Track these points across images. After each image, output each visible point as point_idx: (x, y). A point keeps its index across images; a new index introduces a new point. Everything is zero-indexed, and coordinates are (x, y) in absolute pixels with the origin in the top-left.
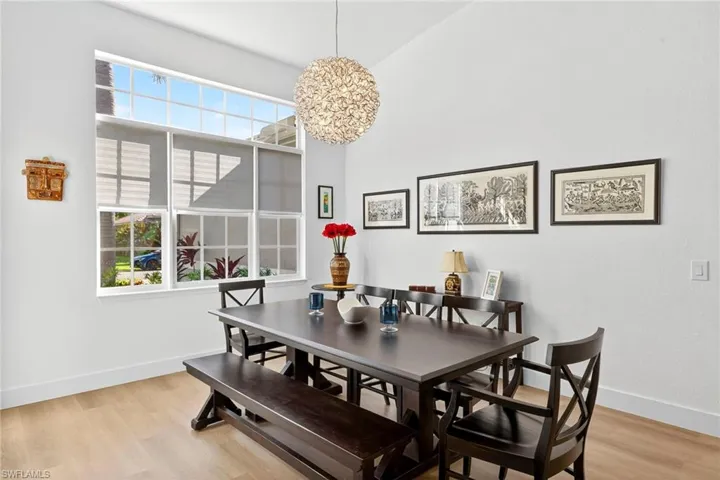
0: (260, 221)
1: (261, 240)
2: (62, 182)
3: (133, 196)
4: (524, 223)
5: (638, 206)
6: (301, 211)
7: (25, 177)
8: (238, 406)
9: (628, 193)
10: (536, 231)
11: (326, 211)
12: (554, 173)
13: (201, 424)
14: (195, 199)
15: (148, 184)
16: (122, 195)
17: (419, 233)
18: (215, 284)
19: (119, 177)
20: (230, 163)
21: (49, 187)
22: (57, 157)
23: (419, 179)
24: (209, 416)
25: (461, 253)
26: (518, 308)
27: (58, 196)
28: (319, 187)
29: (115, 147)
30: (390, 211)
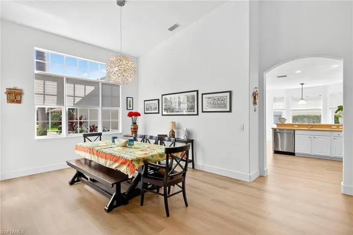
0: (102, 111)
1: (103, 118)
2: (21, 96)
3: (51, 101)
4: (194, 111)
5: (225, 107)
6: (119, 107)
7: (6, 95)
8: (87, 176)
9: (222, 102)
10: (198, 114)
11: (130, 107)
12: (203, 94)
13: (72, 183)
14: (76, 102)
15: (56, 97)
16: (46, 101)
17: (162, 115)
18: (82, 135)
19: (44, 94)
20: (90, 89)
21: (16, 98)
22: (19, 87)
23: (162, 95)
24: (76, 180)
25: (175, 122)
26: (192, 141)
27: (19, 102)
28: (127, 98)
29: (43, 83)
30: (153, 107)
